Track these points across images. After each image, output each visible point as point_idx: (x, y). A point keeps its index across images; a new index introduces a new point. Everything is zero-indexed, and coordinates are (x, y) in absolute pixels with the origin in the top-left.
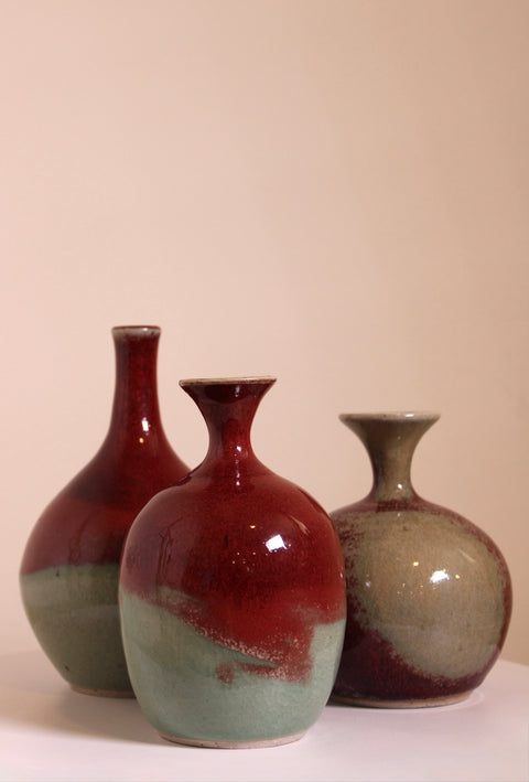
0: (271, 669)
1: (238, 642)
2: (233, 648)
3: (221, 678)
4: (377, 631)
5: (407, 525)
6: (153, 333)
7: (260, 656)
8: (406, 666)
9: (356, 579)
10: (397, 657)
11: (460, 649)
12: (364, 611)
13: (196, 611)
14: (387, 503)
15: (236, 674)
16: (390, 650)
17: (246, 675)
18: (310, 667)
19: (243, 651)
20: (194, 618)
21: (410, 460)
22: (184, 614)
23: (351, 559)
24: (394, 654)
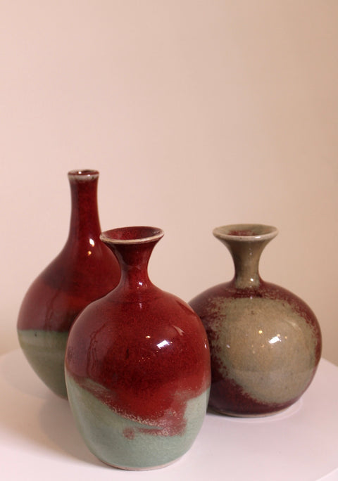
0: (158, 431)
1: (136, 416)
2: (133, 420)
3: (127, 436)
4: (233, 380)
5: (254, 309)
6: (93, 178)
7: (151, 424)
8: (251, 400)
9: (220, 348)
10: (246, 394)
11: (286, 388)
12: (225, 367)
13: (109, 397)
14: (242, 290)
15: (136, 434)
16: (242, 390)
17: (142, 435)
18: (184, 425)
19: (140, 422)
20: (108, 401)
21: (258, 261)
22: (101, 397)
23: (217, 334)
24: (243, 393)
